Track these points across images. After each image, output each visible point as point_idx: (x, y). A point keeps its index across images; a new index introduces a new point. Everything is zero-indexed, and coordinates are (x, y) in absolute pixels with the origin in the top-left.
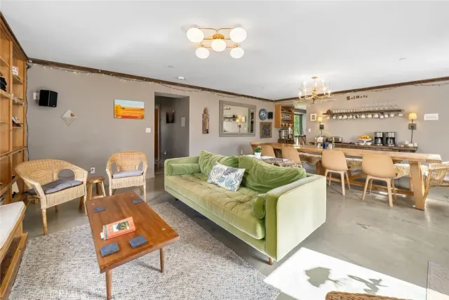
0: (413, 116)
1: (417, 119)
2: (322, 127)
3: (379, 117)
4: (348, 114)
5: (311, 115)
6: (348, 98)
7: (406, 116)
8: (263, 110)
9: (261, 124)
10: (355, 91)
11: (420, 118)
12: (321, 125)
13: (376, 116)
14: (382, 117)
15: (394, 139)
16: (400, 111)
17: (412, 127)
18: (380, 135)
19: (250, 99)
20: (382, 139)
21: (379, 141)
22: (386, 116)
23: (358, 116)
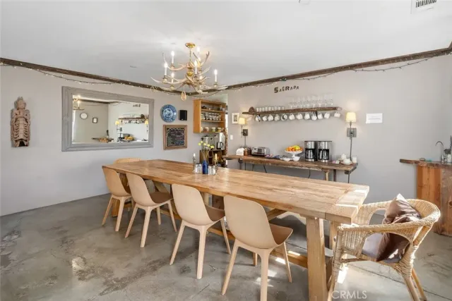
0: (351, 117)
1: (358, 121)
2: (245, 133)
3: (311, 119)
4: (273, 113)
5: (233, 114)
6: (276, 90)
7: (343, 117)
8: (168, 107)
9: (166, 128)
10: (283, 79)
11: (361, 119)
12: (244, 130)
13: (307, 116)
14: (314, 118)
15: (327, 151)
16: (335, 109)
17: (352, 133)
18: (311, 146)
19: (139, 88)
20: (314, 151)
21: (310, 154)
22: (320, 116)
23: (286, 117)
